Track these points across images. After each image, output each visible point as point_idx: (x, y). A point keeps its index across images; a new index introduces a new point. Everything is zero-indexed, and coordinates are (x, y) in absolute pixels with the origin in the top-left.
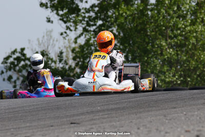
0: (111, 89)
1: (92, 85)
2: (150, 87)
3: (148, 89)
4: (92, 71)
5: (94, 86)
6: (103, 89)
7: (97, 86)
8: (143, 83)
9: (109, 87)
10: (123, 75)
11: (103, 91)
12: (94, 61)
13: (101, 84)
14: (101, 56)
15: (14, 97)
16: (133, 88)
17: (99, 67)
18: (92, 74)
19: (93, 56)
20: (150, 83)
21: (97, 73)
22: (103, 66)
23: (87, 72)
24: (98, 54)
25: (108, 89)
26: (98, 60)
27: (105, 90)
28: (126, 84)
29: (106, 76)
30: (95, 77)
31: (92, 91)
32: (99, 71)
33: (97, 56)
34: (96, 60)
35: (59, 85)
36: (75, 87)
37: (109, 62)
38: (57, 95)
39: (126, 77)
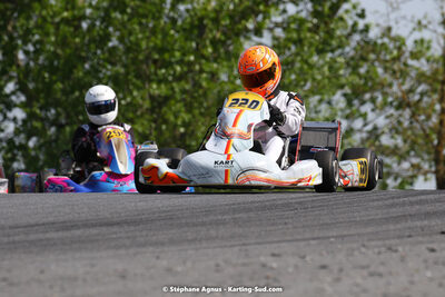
0: (268, 181)
1: (222, 168)
2: (361, 180)
3: (356, 184)
4: (225, 135)
5: (226, 171)
6: (248, 179)
7: (234, 170)
8: (345, 169)
9: (262, 175)
10: (299, 148)
11: (247, 183)
12: (230, 112)
13: (244, 166)
14: (247, 100)
15: (37, 189)
16: (318, 181)
17: (241, 127)
18: (224, 142)
19: (230, 101)
20: (362, 171)
21: (235, 141)
22: (250, 126)
23: (212, 137)
24: (240, 95)
25: (260, 178)
26: (241, 111)
27: (253, 183)
28: (302, 170)
29: (258, 148)
30: (231, 150)
31: (222, 182)
32: (241, 136)
33: (238, 100)
34: (236, 109)
35: (145, 166)
36: (183, 173)
37: (267, 117)
38: (142, 189)
39: (307, 154)
